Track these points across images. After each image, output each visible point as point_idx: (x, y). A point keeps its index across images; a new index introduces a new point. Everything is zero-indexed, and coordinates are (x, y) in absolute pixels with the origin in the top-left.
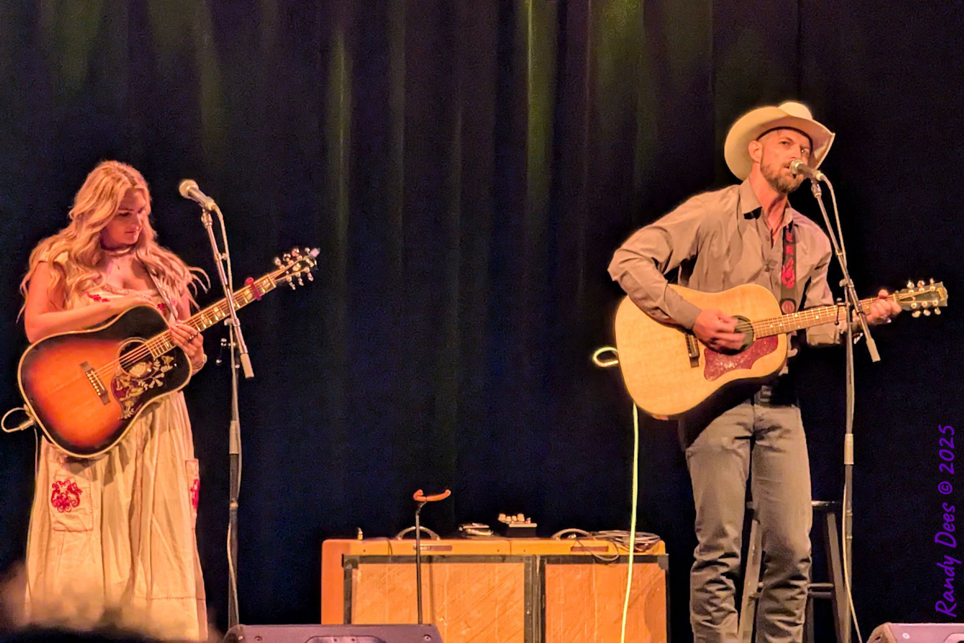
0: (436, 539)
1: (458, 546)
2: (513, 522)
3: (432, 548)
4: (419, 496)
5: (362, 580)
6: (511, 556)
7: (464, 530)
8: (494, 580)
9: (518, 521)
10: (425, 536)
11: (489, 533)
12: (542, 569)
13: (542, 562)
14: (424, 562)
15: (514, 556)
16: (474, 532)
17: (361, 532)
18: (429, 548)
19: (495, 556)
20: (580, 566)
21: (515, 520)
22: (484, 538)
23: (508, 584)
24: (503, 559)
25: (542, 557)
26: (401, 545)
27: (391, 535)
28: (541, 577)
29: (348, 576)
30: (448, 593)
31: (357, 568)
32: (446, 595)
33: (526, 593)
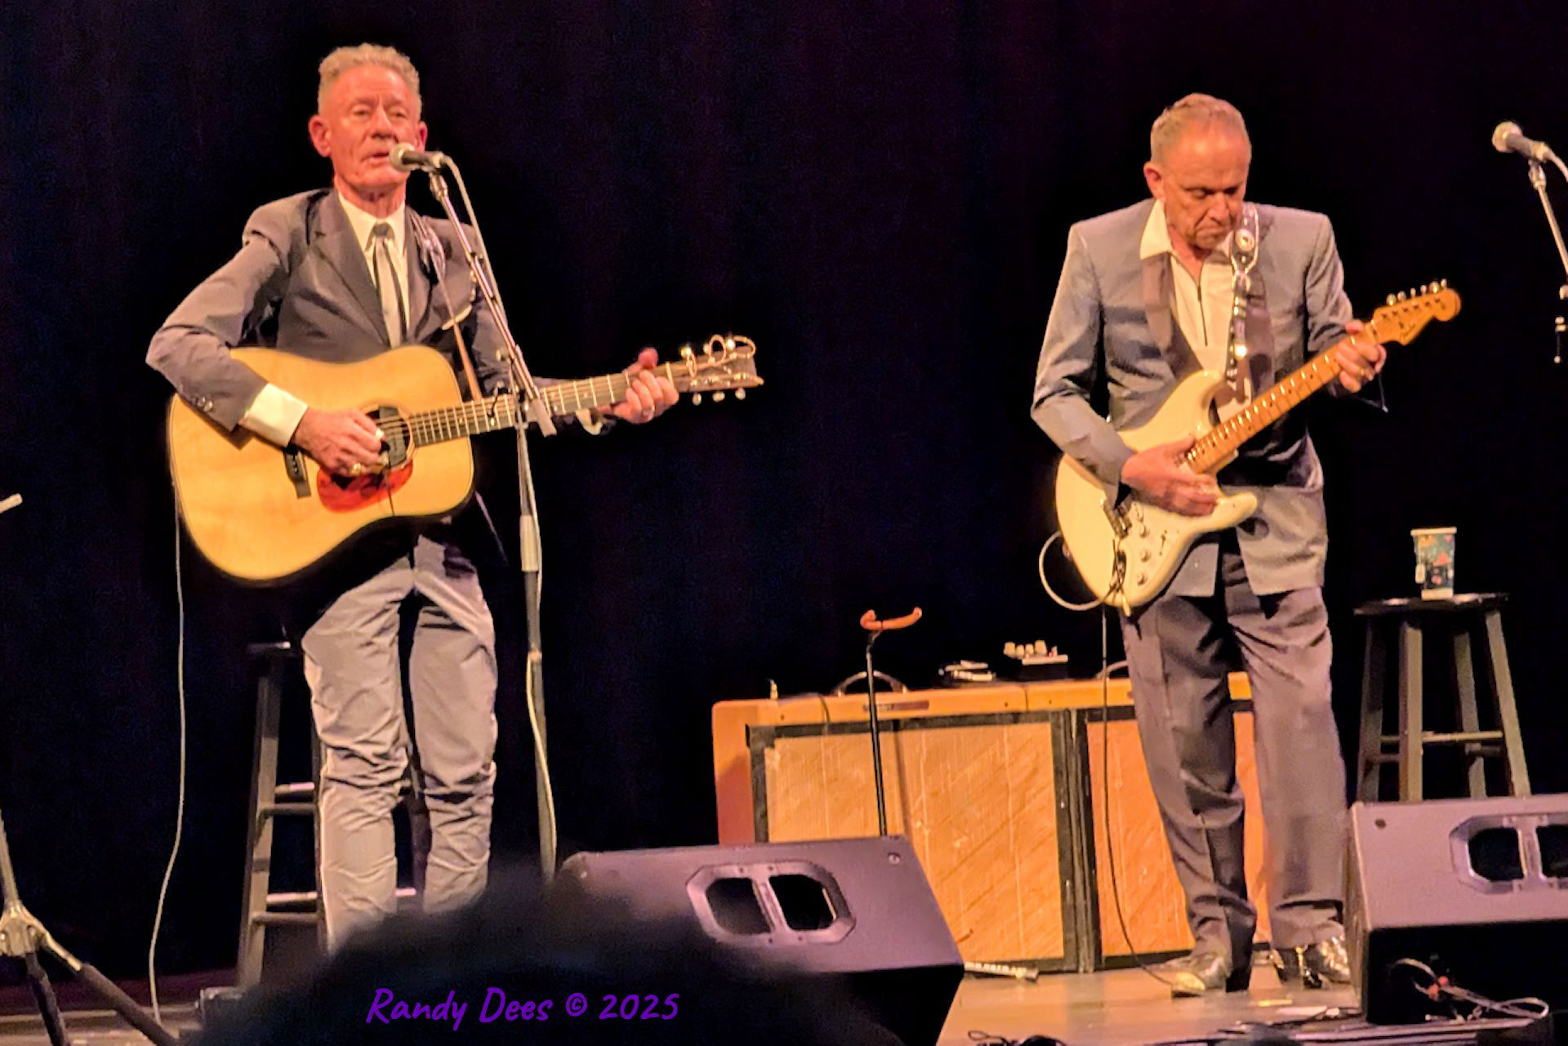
0: (900, 690)
1: (939, 701)
2: (1028, 656)
3: (896, 707)
4: (869, 620)
5: (781, 765)
6: (1028, 713)
7: (948, 673)
8: (1002, 754)
9: (1035, 653)
10: (882, 687)
11: (989, 677)
12: (1082, 731)
13: (1080, 719)
14: (886, 730)
15: (1035, 712)
16: (963, 675)
17: (774, 687)
18: (890, 707)
19: (1001, 714)
21: (1032, 651)
22: (981, 683)
23: (1026, 760)
24: (1016, 717)
25: (1081, 713)
26: (844, 705)
27: (826, 689)
28: (1081, 746)
29: (758, 759)
30: (926, 781)
31: (773, 746)
32: (923, 783)
33: (1057, 772)
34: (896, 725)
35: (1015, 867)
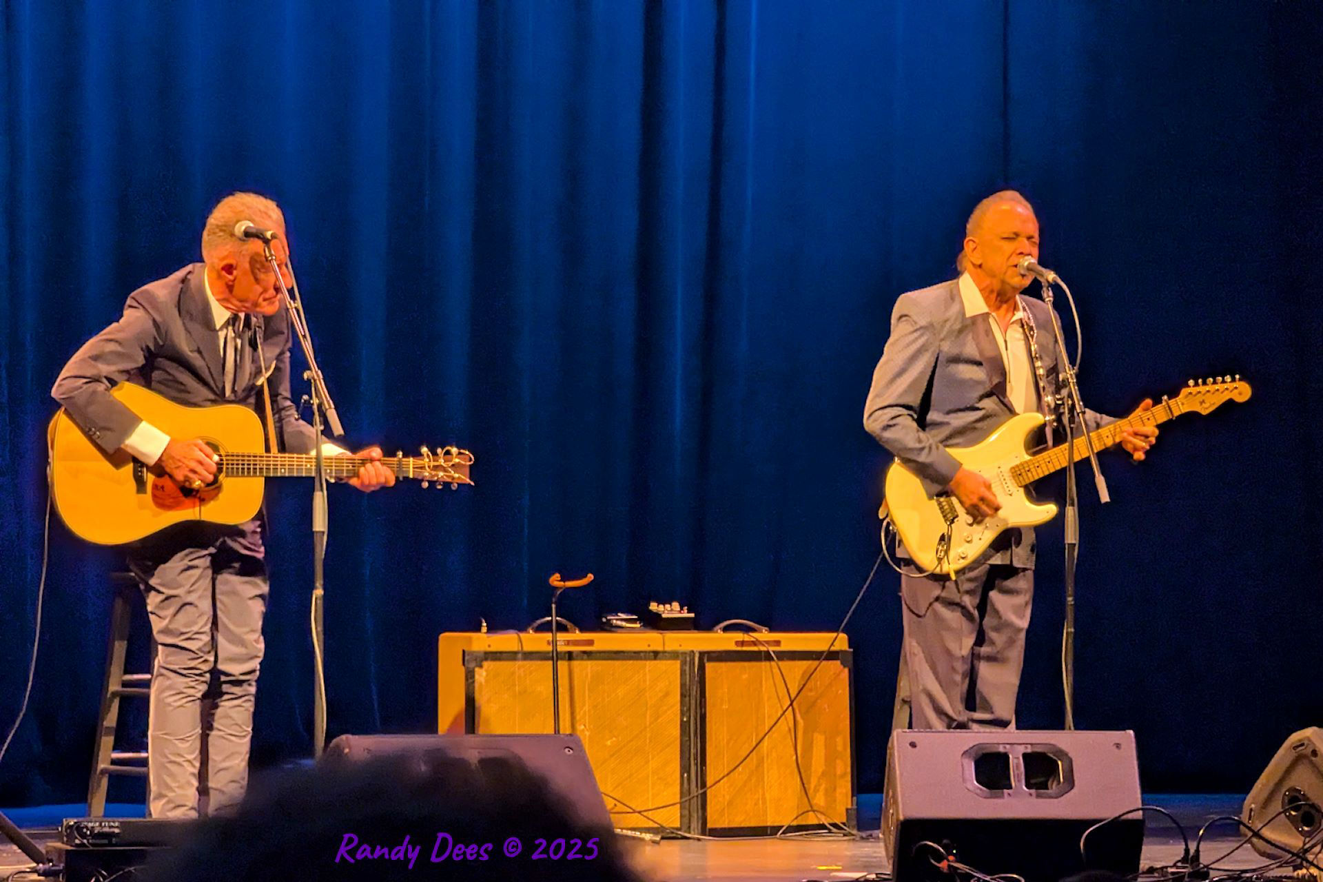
0: (574, 632)
1: (602, 641)
2: (666, 612)
3: (570, 644)
4: (555, 580)
5: (486, 681)
6: (664, 652)
7: (609, 621)
8: (645, 681)
9: (672, 610)
10: (562, 628)
11: (638, 625)
12: (702, 668)
13: (701, 659)
14: (562, 659)
15: (669, 652)
16: (619, 623)
17: (485, 624)
18: (566, 643)
19: (645, 652)
20: (746, 664)
21: (669, 609)
22: (632, 630)
23: (661, 686)
24: (656, 655)
25: (702, 654)
26: (534, 640)
27: (521, 628)
28: (700, 679)
29: (470, 676)
30: (589, 697)
31: (481, 667)
32: (587, 698)
33: (683, 695)
34: (570, 656)
35: (647, 762)
